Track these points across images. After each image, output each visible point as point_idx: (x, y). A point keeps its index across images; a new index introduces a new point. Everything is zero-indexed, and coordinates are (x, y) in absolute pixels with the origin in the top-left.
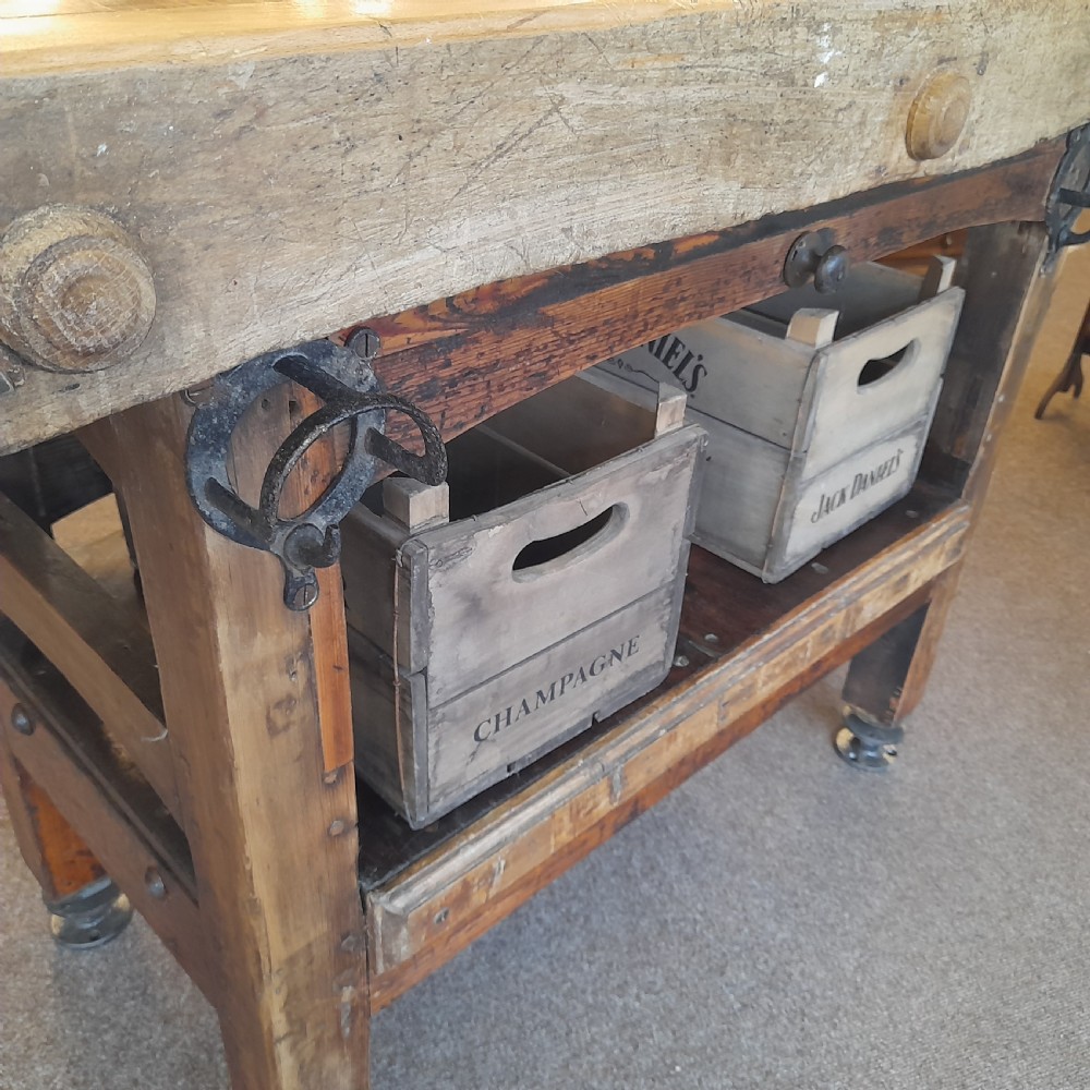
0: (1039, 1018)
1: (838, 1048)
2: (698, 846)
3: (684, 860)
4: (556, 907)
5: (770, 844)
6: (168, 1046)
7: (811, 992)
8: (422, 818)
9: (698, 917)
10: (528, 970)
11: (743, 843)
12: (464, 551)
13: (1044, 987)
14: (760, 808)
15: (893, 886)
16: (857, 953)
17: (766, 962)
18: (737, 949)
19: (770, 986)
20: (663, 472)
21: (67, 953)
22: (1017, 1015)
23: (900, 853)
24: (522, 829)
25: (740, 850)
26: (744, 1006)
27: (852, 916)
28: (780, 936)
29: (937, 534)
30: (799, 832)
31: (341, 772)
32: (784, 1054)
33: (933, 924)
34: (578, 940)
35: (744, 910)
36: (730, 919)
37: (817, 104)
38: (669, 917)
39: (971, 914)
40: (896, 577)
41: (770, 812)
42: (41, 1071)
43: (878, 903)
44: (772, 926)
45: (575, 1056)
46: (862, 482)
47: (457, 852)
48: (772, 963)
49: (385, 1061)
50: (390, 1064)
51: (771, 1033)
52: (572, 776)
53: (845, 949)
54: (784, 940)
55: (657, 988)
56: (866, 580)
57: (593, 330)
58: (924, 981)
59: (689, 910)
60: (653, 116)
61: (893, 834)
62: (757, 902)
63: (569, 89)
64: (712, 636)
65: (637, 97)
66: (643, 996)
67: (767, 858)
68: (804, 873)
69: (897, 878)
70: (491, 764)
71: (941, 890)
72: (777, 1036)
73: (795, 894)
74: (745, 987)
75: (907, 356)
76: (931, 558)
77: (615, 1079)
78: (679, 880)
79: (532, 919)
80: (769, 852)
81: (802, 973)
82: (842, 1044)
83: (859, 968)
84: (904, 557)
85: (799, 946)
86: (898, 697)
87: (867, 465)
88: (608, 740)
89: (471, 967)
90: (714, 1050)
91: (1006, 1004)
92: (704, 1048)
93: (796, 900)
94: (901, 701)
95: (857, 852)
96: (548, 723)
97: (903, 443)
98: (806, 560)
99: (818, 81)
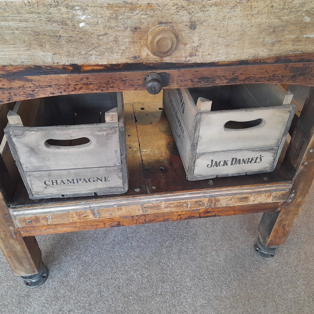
2: (188, 248)
3: (180, 250)
4: (138, 242)
5: (208, 259)
8: (31, 197)
9: (170, 266)
11: (201, 254)
12: (23, 135)
14: (215, 248)
15: (234, 292)
16: (205, 302)
17: (177, 288)
19: (173, 295)
20: (105, 133)
23: (246, 284)
24: (57, 211)
25: (198, 256)
26: (161, 294)
27: (213, 291)
29: (268, 189)
34: (136, 253)
35: (184, 271)
38: (163, 261)
40: (240, 196)
41: (216, 251)
45: (112, 279)
47: (36, 209)
48: (179, 289)
49: (74, 254)
52: (79, 205)
53: (203, 299)
55: (144, 276)
59: (170, 262)
61: (249, 278)
64: (155, 187)
66: (139, 276)
68: (211, 272)
69: (238, 290)
70: (53, 191)
72: (162, 307)
74: (166, 290)
76: (263, 196)
77: (115, 290)
78: (174, 254)
80: (206, 261)
81: (184, 297)
83: (202, 306)
84: (246, 191)
87: (239, 156)
88: (96, 201)
90: (144, 299)
93: (201, 277)
94: (269, 239)
95: (232, 276)
96: (74, 189)
97: (263, 154)
98: (207, 178)
99: (81, 25)
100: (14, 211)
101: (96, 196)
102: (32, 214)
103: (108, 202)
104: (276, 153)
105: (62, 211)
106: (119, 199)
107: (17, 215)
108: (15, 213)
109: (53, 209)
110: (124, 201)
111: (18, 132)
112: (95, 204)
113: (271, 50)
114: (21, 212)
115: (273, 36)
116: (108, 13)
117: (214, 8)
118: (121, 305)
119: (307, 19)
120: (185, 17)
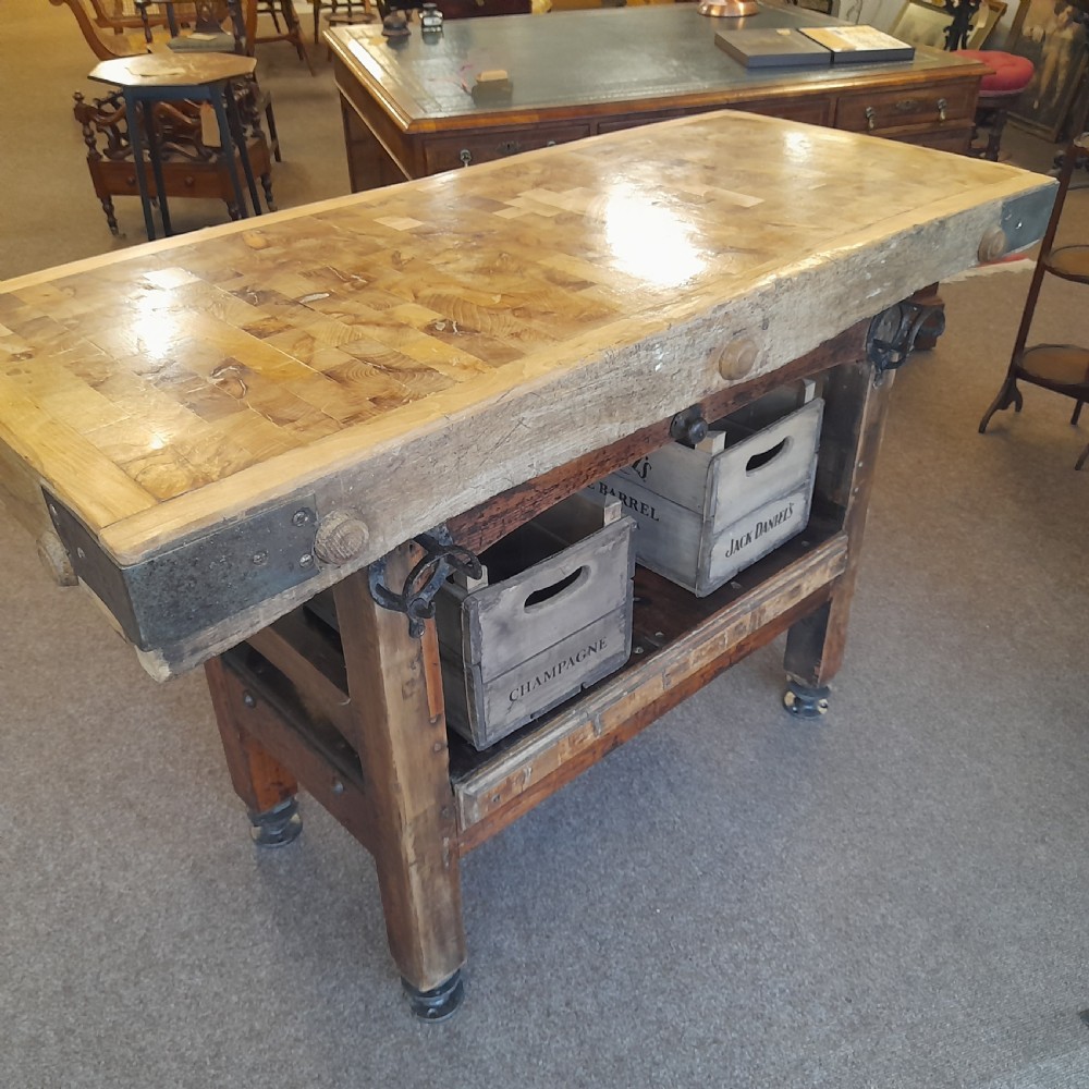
0: (906, 878)
1: (765, 897)
2: (679, 774)
3: (669, 784)
4: (580, 815)
5: (731, 771)
6: (334, 903)
7: (751, 865)
8: (482, 745)
9: (677, 819)
10: (561, 854)
11: (711, 771)
12: (497, 600)
13: (912, 858)
14: (725, 747)
15: (815, 797)
16: (784, 840)
17: (721, 847)
18: (702, 839)
19: (723, 861)
20: (610, 546)
21: (264, 850)
22: (890, 876)
23: (822, 775)
24: (540, 750)
25: (709, 775)
26: (704, 873)
27: (783, 816)
28: (732, 830)
29: (822, 556)
30: (752, 763)
31: (439, 717)
32: (729, 901)
33: (840, 821)
34: (595, 835)
35: (709, 814)
36: (698, 820)
37: (660, 377)
38: (657, 820)
39: (868, 813)
40: (790, 588)
41: (732, 750)
42: (258, 918)
43: (803, 807)
44: (727, 824)
45: (592, 904)
46: (762, 528)
47: (503, 763)
48: (726, 847)
49: (470, 909)
50: (473, 910)
51: (721, 889)
52: (568, 720)
53: (776, 837)
54: (735, 833)
55: (647, 863)
56: (766, 592)
57: (557, 486)
58: (829, 856)
59: (671, 815)
60: (568, 411)
61: (820, 763)
62: (718, 809)
63: (526, 414)
64: (659, 633)
65: (560, 406)
66: (637, 868)
67: (728, 781)
68: (753, 789)
69: (818, 791)
70: (520, 714)
71: (848, 798)
72: (725, 891)
73: (745, 803)
74: (706, 862)
75: (785, 446)
76: (818, 573)
77: (617, 917)
78: (665, 796)
79: (564, 823)
80: (729, 777)
81: (745, 853)
82: (768, 895)
83: (785, 849)
84: (795, 574)
85: (745, 836)
86: (819, 666)
87: (766, 516)
88: (591, 699)
89: (524, 853)
90: (683, 900)
91: (883, 869)
92: (676, 899)
93: (745, 807)
94: (821, 669)
95: (792, 775)
96: (552, 690)
97: (792, 499)
98: (726, 581)
99: (657, 368)
100: (468, 786)
101: (584, 693)
102: (501, 776)
103: (611, 691)
104: (807, 492)
105: (546, 745)
106: (624, 677)
107: (476, 792)
108: (472, 790)
109: (532, 750)
111: (489, 598)
112: (593, 705)
113: (838, 327)
114: (482, 783)
115: (839, 307)
117: (786, 294)
118: (654, 934)
120: (758, 316)
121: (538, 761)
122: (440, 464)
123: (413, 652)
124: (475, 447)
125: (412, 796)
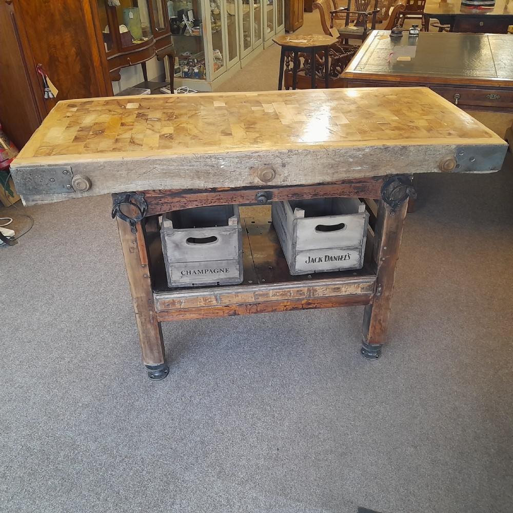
2: (297, 352)
3: (290, 353)
5: (316, 360)
8: (169, 285)
9: (280, 365)
11: (309, 357)
12: (173, 234)
14: (323, 352)
15: (338, 384)
16: (311, 391)
19: (282, 386)
20: (228, 233)
23: (350, 379)
24: (189, 296)
25: (307, 358)
26: (272, 386)
28: (296, 378)
29: (356, 281)
31: (145, 265)
32: (271, 398)
34: (248, 356)
35: (293, 369)
37: (223, 170)
38: (273, 362)
40: (334, 287)
43: (330, 385)
46: (328, 258)
47: (173, 294)
48: (288, 382)
52: (206, 292)
53: (309, 389)
54: (296, 380)
55: (256, 373)
56: (319, 284)
57: (196, 201)
59: (280, 363)
60: (177, 170)
63: (157, 166)
64: (264, 280)
65: (172, 167)
66: (251, 372)
68: (318, 370)
69: (342, 383)
70: (187, 281)
74: (276, 383)
76: (353, 286)
78: (284, 356)
80: (314, 362)
83: (308, 394)
84: (338, 282)
86: (368, 335)
87: (331, 254)
90: (256, 389)
93: (309, 374)
95: (338, 373)
96: (203, 278)
97: (350, 252)
98: (307, 273)
99: (222, 167)
100: (157, 295)
101: (218, 285)
102: (170, 298)
103: (229, 290)
104: (361, 252)
105: (193, 296)
106: (236, 287)
107: (159, 299)
108: (158, 297)
109: (186, 295)
110: (240, 289)
111: (170, 232)
112: (218, 291)
113: (333, 177)
114: (162, 297)
115: (332, 169)
116: (236, 160)
117: (295, 156)
118: (236, 393)
119: (351, 160)
120: (279, 161)
121: (188, 300)
122: (120, 172)
123: (133, 238)
124: (134, 171)
125: (135, 289)
